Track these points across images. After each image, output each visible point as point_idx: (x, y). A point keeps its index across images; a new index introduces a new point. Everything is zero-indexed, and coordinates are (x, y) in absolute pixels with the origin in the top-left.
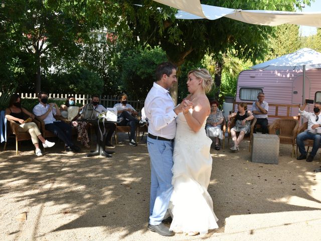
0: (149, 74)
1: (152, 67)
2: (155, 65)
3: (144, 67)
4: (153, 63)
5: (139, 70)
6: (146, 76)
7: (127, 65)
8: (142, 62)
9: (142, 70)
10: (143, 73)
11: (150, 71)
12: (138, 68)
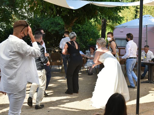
0: (56, 31)
1: (58, 26)
2: (60, 25)
3: (53, 26)
4: (59, 24)
5: (50, 28)
6: (54, 32)
7: (43, 25)
8: (52, 23)
9: (52, 28)
10: (53, 30)
11: (57, 29)
12: (49, 28)
